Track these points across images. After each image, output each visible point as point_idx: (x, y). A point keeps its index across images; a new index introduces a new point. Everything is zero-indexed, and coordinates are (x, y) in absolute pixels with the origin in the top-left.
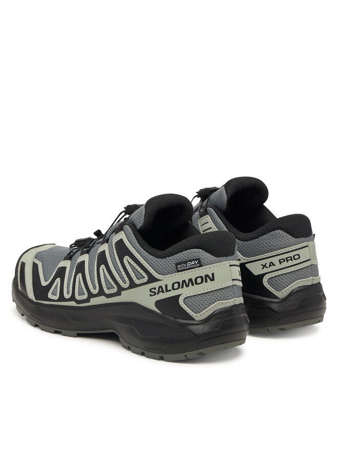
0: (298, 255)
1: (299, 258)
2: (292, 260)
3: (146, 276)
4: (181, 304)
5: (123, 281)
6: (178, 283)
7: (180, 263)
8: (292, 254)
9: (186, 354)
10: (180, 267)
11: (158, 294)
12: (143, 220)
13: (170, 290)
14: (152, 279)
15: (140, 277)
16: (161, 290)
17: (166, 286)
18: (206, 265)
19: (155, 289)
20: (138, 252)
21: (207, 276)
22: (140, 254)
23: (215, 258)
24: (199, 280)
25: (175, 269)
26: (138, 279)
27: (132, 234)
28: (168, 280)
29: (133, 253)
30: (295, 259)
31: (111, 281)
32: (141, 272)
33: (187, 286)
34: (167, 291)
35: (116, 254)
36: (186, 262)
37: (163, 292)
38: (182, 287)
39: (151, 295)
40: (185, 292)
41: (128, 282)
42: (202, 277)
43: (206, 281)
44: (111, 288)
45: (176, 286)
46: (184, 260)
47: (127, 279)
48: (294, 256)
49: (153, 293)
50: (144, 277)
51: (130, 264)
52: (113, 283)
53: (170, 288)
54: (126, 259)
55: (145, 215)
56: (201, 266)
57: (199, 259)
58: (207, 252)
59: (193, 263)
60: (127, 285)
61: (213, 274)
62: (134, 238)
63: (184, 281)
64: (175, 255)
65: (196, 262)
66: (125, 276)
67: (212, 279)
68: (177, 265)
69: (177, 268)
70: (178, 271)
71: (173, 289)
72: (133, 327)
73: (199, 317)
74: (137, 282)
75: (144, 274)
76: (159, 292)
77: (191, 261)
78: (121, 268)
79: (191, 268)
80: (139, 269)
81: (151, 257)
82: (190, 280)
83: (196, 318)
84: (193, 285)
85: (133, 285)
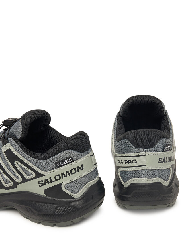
0: (136, 160)
1: (136, 162)
2: (131, 163)
3: (34, 173)
4: (63, 189)
5: (17, 178)
6: (59, 175)
7: (58, 162)
8: (131, 159)
9: (72, 221)
10: (58, 164)
11: (45, 184)
12: (21, 133)
13: (54, 181)
14: (38, 175)
15: (29, 174)
16: (47, 182)
17: (50, 178)
18: (76, 160)
19: (42, 181)
20: (25, 158)
21: (78, 167)
22: (26, 158)
23: (81, 153)
24: (73, 171)
25: (55, 166)
26: (28, 175)
27: (17, 145)
28: (51, 174)
29: (21, 159)
30: (133, 163)
31: (7, 178)
32: (30, 171)
33: (66, 176)
34: (51, 182)
35: (7, 159)
36: (62, 161)
37: (49, 183)
38: (62, 178)
39: (40, 186)
40: (65, 181)
41: (21, 178)
42: (75, 169)
43: (78, 171)
44: (8, 183)
45: (58, 178)
46: (60, 159)
47: (19, 176)
48: (133, 160)
49: (41, 184)
50: (32, 174)
51: (20, 166)
52: (9, 180)
53: (53, 179)
54: (16, 163)
55: (22, 128)
56: (73, 161)
57: (71, 157)
58: (76, 150)
59: (67, 160)
60: (20, 180)
61: (82, 165)
62: (19, 147)
63: (63, 174)
64: (53, 157)
65: (70, 160)
66: (18, 174)
67: (82, 169)
68: (56, 163)
69: (56, 166)
70: (57, 168)
71: (56, 180)
72: (30, 207)
73: (77, 196)
74: (27, 177)
75: (32, 172)
76: (45, 183)
77: (66, 159)
78: (13, 169)
79: (66, 164)
80: (28, 169)
81: (35, 160)
82: (67, 172)
83: (75, 197)
84: (69, 175)
85: (24, 180)
